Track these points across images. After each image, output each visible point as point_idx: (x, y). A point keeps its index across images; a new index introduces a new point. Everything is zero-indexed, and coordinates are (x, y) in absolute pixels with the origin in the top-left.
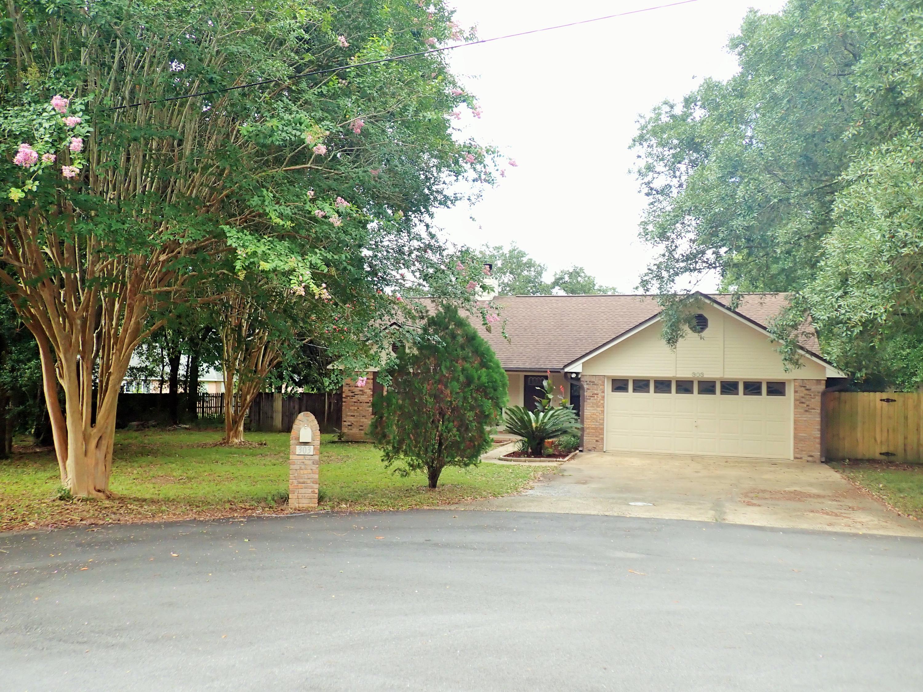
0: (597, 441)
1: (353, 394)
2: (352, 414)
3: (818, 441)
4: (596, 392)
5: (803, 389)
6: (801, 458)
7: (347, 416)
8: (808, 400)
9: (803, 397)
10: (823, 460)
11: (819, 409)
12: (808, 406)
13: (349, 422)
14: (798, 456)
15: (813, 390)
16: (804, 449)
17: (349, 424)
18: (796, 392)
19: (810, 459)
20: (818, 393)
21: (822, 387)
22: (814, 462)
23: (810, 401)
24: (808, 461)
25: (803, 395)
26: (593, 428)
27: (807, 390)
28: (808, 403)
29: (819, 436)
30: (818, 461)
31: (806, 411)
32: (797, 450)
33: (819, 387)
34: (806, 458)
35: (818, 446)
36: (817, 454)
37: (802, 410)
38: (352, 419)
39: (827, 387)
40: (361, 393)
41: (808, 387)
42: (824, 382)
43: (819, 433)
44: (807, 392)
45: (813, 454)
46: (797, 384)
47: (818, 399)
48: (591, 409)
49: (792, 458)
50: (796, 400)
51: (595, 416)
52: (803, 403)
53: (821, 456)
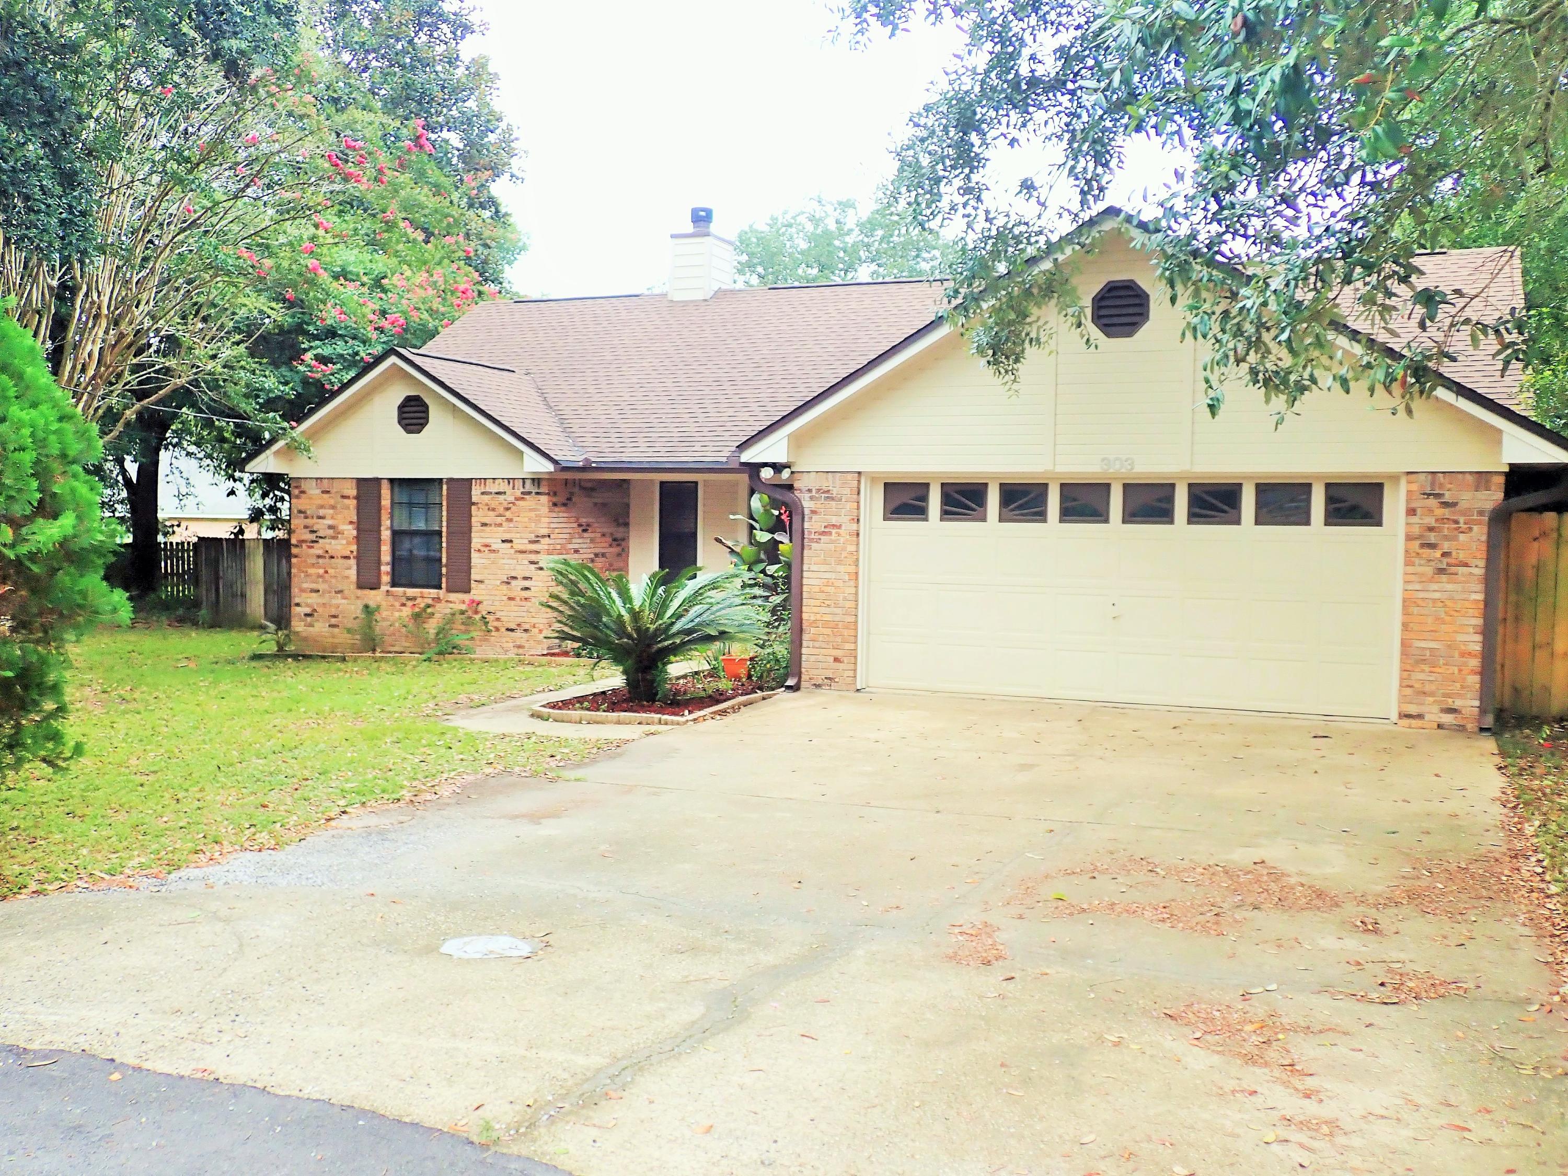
0: (836, 660)
1: (312, 537)
2: (314, 586)
3: (1475, 663)
4: (834, 520)
5: (1432, 502)
6: (1420, 716)
7: (302, 590)
8: (1446, 538)
9: (1431, 529)
10: (1489, 721)
11: (1482, 563)
12: (1444, 555)
13: (307, 605)
14: (1413, 709)
15: (1463, 505)
16: (1428, 688)
17: (308, 610)
18: (1411, 512)
19: (1448, 719)
20: (1481, 513)
21: (1494, 496)
22: (1461, 728)
23: (1455, 538)
24: (1440, 726)
25: (1430, 521)
26: (826, 624)
27: (1446, 504)
28: (1446, 546)
29: (1478, 648)
30: (1471, 726)
31: (1441, 571)
32: (1408, 691)
33: (1483, 494)
34: (1434, 715)
35: (1474, 680)
36: (1470, 704)
37: (1429, 570)
38: (313, 599)
39: (1508, 494)
40: (331, 532)
41: (1448, 497)
42: (1501, 480)
43: (1479, 638)
44: (1446, 512)
45: (1458, 703)
46: (1414, 487)
47: (1480, 533)
48: (823, 568)
49: (1394, 717)
50: (1409, 538)
51: (831, 590)
52: (1432, 546)
53: (1483, 711)
